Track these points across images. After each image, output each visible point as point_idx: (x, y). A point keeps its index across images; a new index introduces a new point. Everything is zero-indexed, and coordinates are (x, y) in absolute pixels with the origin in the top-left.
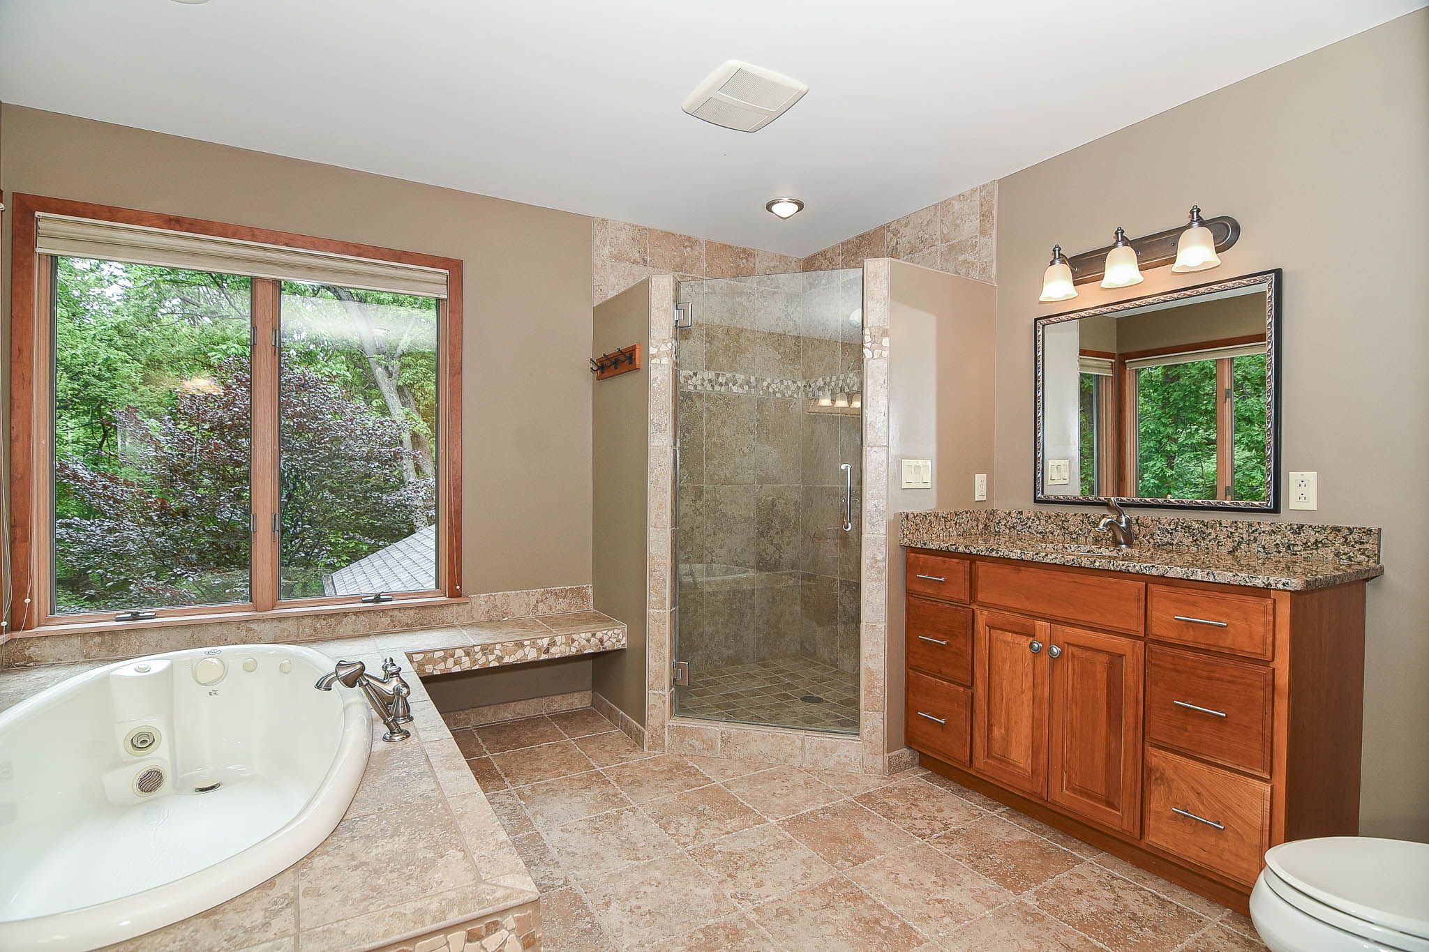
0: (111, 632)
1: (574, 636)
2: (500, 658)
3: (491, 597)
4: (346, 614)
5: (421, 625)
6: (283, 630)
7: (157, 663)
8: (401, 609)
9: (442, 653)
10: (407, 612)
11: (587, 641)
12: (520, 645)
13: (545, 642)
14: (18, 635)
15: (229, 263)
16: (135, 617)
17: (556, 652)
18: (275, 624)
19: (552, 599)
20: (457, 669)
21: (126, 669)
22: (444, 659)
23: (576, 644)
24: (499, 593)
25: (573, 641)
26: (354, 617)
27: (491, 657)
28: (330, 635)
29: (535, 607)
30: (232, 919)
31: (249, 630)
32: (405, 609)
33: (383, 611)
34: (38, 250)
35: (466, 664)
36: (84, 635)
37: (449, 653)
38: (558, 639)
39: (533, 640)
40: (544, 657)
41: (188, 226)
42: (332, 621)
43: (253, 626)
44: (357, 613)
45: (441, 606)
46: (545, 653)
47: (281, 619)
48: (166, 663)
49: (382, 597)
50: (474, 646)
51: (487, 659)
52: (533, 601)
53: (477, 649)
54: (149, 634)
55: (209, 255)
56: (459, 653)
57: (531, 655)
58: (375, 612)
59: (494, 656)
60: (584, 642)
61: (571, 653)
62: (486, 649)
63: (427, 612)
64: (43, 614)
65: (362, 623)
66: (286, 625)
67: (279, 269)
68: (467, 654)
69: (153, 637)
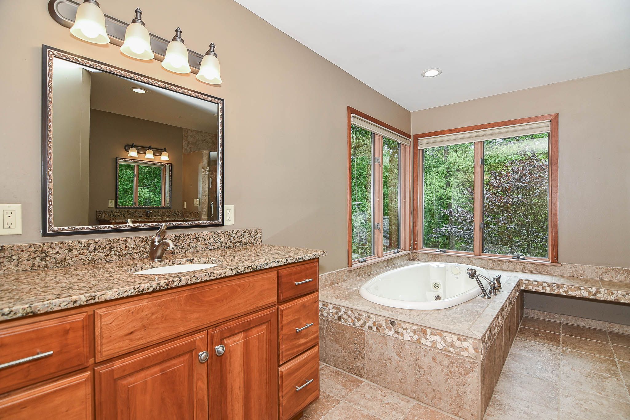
0: (435, 255)
1: (613, 291)
2: (566, 292)
3: (574, 266)
4: (505, 261)
5: (537, 272)
6: (482, 263)
7: (442, 265)
8: (527, 263)
9: (537, 283)
10: (531, 265)
11: (623, 296)
12: (579, 289)
13: (594, 290)
14: (414, 251)
15: (466, 140)
16: (441, 251)
17: (601, 296)
18: (480, 260)
19: (613, 273)
20: (543, 291)
21: (434, 264)
22: (538, 286)
23: (615, 296)
24: (579, 265)
25: (613, 294)
26: (508, 263)
27: (561, 290)
28: (499, 268)
29: (601, 275)
30: (413, 312)
31: (471, 261)
32: (530, 264)
33: (520, 263)
34: (419, 149)
35: (548, 290)
36: (428, 254)
37: (540, 283)
38: (603, 291)
39: (586, 288)
40: (592, 297)
41: (454, 131)
42: (500, 263)
43: (473, 260)
44: (509, 262)
45: (547, 265)
46: (593, 295)
47: (482, 259)
48: (445, 265)
49: (520, 258)
50: (552, 283)
51: (559, 290)
52: (600, 272)
53: (554, 285)
54: (443, 257)
55: (460, 139)
56: (545, 285)
57: (585, 295)
58: (517, 263)
59: (563, 290)
60: (620, 296)
61: (611, 300)
62: (558, 286)
63: (540, 267)
64: (420, 247)
65: (511, 266)
66: (484, 261)
67: (482, 137)
68: (549, 286)
69: (445, 258)
